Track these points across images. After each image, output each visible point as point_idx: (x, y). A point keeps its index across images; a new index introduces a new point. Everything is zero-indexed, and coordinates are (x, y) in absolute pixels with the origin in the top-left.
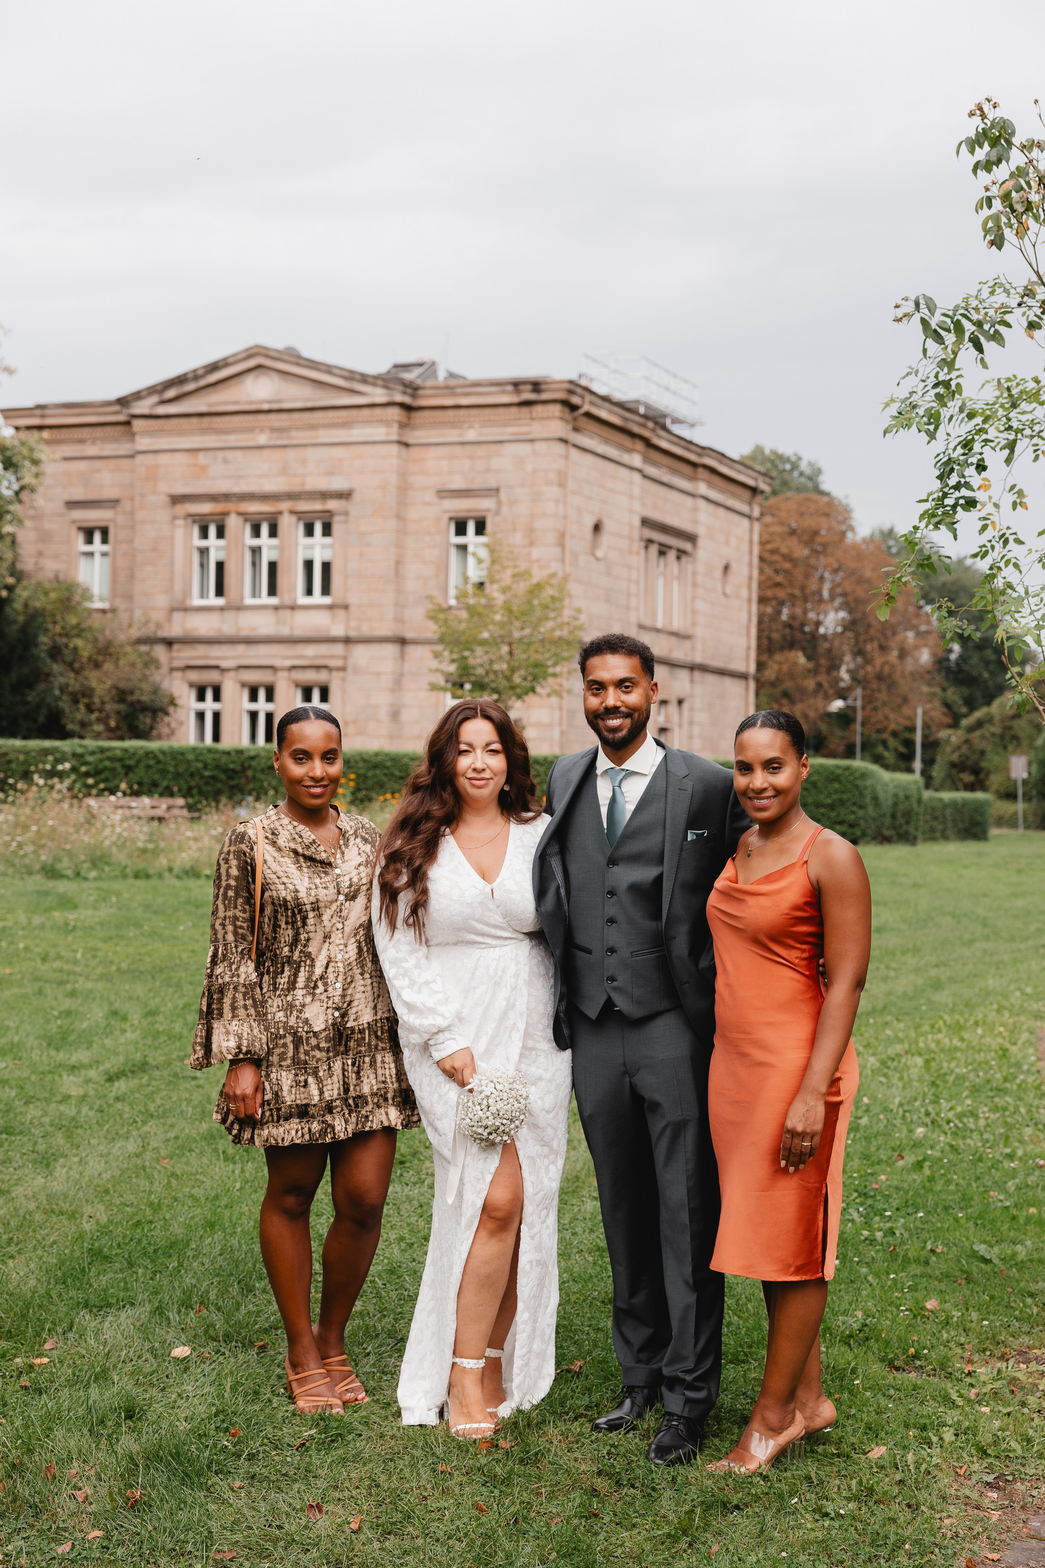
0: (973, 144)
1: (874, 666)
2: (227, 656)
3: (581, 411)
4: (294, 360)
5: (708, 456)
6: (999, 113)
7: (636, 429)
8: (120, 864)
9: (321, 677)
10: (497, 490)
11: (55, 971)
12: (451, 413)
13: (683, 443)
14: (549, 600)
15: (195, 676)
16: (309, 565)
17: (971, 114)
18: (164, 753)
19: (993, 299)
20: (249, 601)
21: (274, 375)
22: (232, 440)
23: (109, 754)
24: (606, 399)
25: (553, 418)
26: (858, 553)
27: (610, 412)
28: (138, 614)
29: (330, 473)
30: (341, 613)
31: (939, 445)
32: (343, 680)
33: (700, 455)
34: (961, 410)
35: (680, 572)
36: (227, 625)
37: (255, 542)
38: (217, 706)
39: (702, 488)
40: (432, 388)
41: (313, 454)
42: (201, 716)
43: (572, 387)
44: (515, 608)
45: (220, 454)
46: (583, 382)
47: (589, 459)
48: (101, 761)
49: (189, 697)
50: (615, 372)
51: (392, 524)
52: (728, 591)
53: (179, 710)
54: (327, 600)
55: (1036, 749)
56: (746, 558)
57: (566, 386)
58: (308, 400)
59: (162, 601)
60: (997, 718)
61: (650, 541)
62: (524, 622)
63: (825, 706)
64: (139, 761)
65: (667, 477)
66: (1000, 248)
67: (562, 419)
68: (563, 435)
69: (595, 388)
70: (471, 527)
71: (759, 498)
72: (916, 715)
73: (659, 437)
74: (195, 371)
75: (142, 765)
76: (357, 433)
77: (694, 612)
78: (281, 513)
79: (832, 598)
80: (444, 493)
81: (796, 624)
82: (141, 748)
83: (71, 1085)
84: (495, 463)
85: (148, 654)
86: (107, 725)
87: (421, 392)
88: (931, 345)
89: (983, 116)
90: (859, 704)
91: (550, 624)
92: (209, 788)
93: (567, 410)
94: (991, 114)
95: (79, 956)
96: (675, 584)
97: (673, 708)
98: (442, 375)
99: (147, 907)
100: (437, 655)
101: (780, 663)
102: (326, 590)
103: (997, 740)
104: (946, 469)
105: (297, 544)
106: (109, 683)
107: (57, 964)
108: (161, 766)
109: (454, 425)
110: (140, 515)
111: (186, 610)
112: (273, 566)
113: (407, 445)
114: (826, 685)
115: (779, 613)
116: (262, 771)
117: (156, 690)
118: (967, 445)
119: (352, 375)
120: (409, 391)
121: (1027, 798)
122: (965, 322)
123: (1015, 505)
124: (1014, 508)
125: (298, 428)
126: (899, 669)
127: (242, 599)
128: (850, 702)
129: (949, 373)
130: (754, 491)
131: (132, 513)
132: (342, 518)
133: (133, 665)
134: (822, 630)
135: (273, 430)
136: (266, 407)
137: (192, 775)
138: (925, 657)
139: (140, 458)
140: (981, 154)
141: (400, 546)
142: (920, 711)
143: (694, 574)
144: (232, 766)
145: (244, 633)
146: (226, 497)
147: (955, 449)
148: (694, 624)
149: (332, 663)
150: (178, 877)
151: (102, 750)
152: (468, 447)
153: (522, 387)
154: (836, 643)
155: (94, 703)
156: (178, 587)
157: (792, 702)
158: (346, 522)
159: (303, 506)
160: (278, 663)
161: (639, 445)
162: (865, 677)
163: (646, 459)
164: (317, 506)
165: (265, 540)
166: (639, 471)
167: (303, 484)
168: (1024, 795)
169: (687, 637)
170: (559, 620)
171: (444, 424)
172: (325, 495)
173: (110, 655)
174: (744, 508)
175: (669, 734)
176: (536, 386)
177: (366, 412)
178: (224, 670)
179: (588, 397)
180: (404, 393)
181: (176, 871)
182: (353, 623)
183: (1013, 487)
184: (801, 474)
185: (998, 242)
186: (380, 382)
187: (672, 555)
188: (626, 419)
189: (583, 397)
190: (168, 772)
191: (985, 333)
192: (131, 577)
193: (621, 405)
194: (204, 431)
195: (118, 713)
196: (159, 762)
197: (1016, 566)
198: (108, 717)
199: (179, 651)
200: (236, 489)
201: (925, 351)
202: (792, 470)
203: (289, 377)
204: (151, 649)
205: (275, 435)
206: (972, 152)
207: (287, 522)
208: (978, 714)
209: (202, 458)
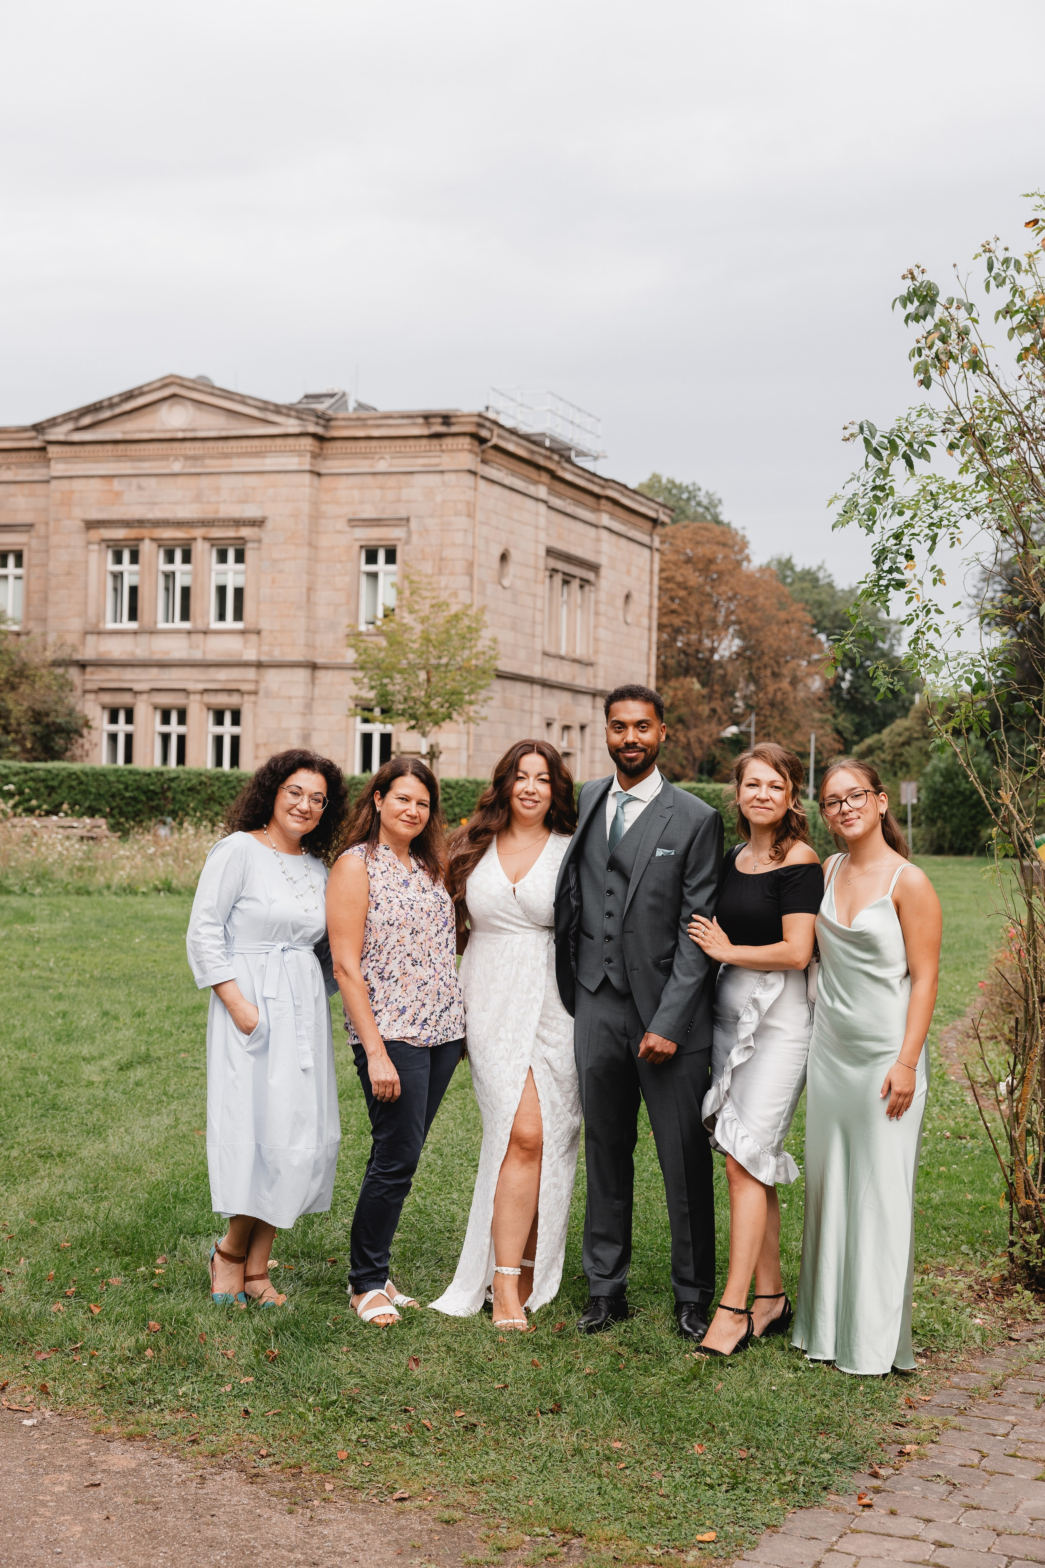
0: (906, 300)
1: (766, 693)
2: (141, 679)
3: (490, 444)
4: (209, 390)
5: (611, 488)
6: (926, 277)
7: (542, 462)
8: (62, 881)
9: (234, 700)
10: (408, 520)
11: (35, 978)
12: (362, 444)
13: (587, 475)
14: (465, 630)
15: (107, 698)
16: (221, 591)
17: (904, 277)
18: (86, 774)
19: (920, 421)
20: (162, 625)
21: (189, 404)
22: (147, 467)
23: (32, 775)
24: (513, 432)
25: (462, 450)
26: (753, 582)
27: (518, 444)
28: (52, 638)
29: (243, 501)
30: (253, 638)
31: (875, 538)
32: (255, 703)
33: (603, 487)
34: (893, 508)
35: (583, 600)
36: (139, 648)
37: (169, 568)
38: (129, 728)
39: (605, 519)
40: (344, 419)
41: (226, 482)
42: (113, 737)
43: (481, 421)
44: (433, 637)
45: (134, 481)
46: (491, 415)
47: (497, 489)
48: (25, 781)
49: (102, 719)
50: (521, 405)
51: (305, 551)
52: (629, 620)
53: (93, 732)
54: (239, 625)
55: (924, 775)
56: (647, 587)
57: (476, 419)
58: (223, 429)
59: (75, 624)
60: (887, 745)
61: (555, 571)
62: (442, 652)
63: (718, 733)
64: (62, 782)
65: (571, 509)
66: (928, 387)
67: (470, 451)
68: (473, 468)
69: (502, 421)
70: (381, 556)
71: (659, 530)
72: (809, 741)
73: (564, 469)
74: (110, 399)
75: (64, 786)
76: (270, 463)
77: (596, 640)
78: (195, 539)
79: (727, 624)
80: (355, 522)
81: (690, 651)
82: (64, 769)
83: (89, 1072)
84: (405, 493)
85: (63, 676)
86: (23, 746)
87: (333, 423)
88: (871, 459)
89: (913, 278)
90: (753, 730)
91: (466, 653)
92: (130, 809)
93: (476, 443)
94: (920, 278)
95: (51, 964)
96: (579, 611)
97: (575, 733)
98: (352, 405)
99: (99, 921)
100: (357, 682)
101: (675, 689)
102: (238, 615)
103: (888, 766)
104: (881, 556)
105: (210, 571)
106: (26, 704)
107: (35, 972)
108: (83, 787)
109: (365, 456)
110: (54, 540)
111: (99, 633)
112: (186, 591)
113: (319, 475)
114: (719, 710)
115: (675, 640)
116: (182, 792)
117: (71, 712)
118: (898, 536)
119: (265, 406)
120: (322, 422)
121: (917, 824)
122: (898, 441)
123: (935, 582)
124: (935, 584)
125: (212, 457)
126: (791, 696)
127: (156, 623)
128: (743, 728)
129: (884, 479)
130: (655, 522)
131: (47, 537)
132: (255, 545)
133: (49, 687)
134: (716, 657)
135: (187, 458)
136: (180, 435)
137: (113, 796)
138: (816, 684)
139: (54, 483)
140: (911, 308)
141: (311, 573)
142: (813, 737)
143: (597, 602)
144: (152, 787)
145: (157, 657)
146: (141, 523)
147: (888, 540)
148: (596, 652)
149: (244, 687)
150: (116, 894)
151: (26, 771)
152: (379, 477)
153: (432, 420)
154: (730, 669)
155: (10, 724)
156: (92, 611)
157: (688, 728)
158: (259, 549)
159: (216, 533)
160: (190, 686)
161: (545, 477)
162: (758, 703)
163: (551, 491)
164: (231, 533)
165: (178, 565)
166: (545, 502)
167: (217, 512)
168: (913, 820)
169: (590, 664)
170: (474, 651)
171: (355, 455)
172: (238, 523)
173: (27, 677)
174: (646, 539)
175: (572, 759)
176: (446, 419)
177: (279, 442)
178: (136, 693)
179: (496, 431)
180: (317, 424)
181: (113, 889)
182: (265, 648)
183: (933, 567)
184: (699, 504)
185: (926, 383)
186: (293, 413)
187: (576, 584)
188: (532, 452)
189: (491, 431)
190: (90, 793)
191: (915, 452)
192: (45, 600)
193: (526, 438)
194: (119, 458)
195: (34, 734)
196: (81, 783)
197: (937, 631)
198: (24, 738)
199: (92, 673)
200: (150, 516)
201: (867, 463)
202: (689, 499)
203: (203, 407)
204: (66, 672)
205: (189, 463)
206: (905, 307)
207: (200, 549)
208: (869, 741)
209: (116, 484)
